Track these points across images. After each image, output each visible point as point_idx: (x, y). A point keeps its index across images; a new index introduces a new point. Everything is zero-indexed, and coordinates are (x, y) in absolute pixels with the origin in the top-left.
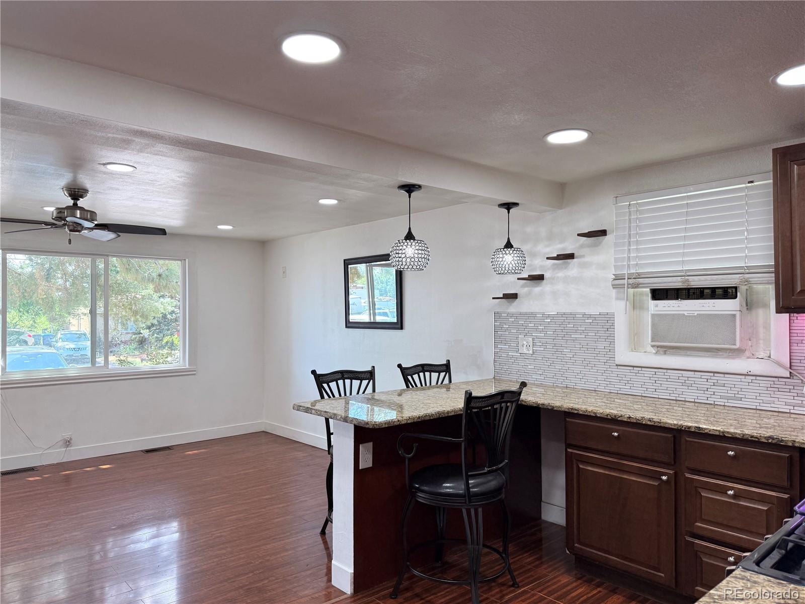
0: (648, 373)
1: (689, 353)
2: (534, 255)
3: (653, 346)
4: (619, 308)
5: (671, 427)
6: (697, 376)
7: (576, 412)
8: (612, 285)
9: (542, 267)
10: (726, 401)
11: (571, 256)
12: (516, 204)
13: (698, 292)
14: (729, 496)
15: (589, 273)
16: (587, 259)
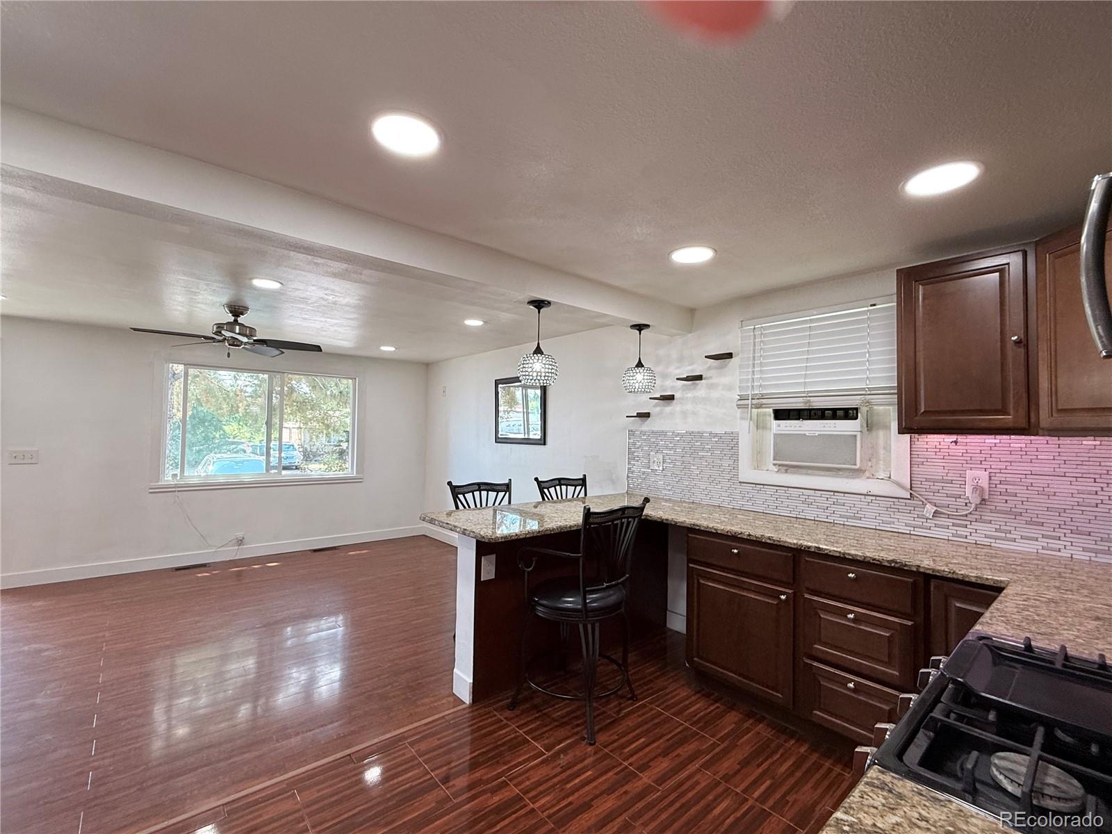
0: (771, 491)
1: (810, 471)
2: (665, 376)
3: (775, 465)
4: (743, 428)
5: (790, 546)
6: (817, 495)
7: (698, 528)
8: (737, 405)
9: (673, 388)
10: (846, 520)
11: (700, 378)
12: (647, 326)
13: (820, 413)
14: (849, 620)
15: (715, 394)
16: (714, 381)
